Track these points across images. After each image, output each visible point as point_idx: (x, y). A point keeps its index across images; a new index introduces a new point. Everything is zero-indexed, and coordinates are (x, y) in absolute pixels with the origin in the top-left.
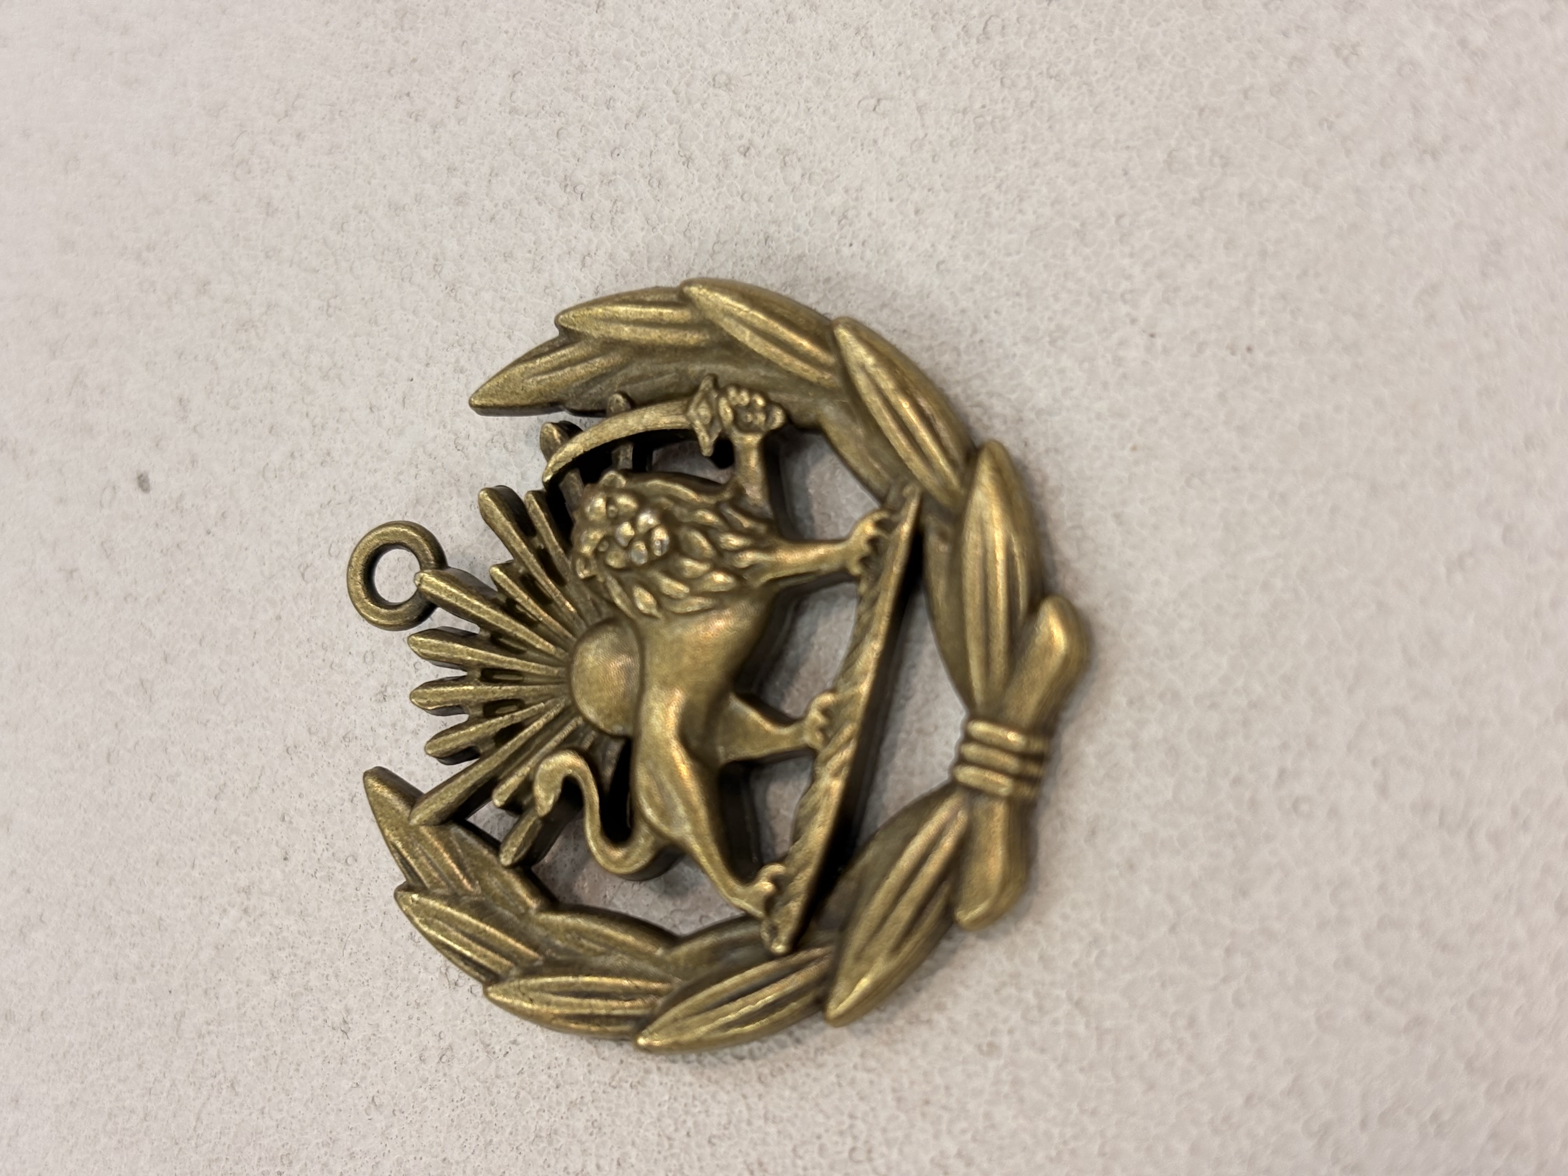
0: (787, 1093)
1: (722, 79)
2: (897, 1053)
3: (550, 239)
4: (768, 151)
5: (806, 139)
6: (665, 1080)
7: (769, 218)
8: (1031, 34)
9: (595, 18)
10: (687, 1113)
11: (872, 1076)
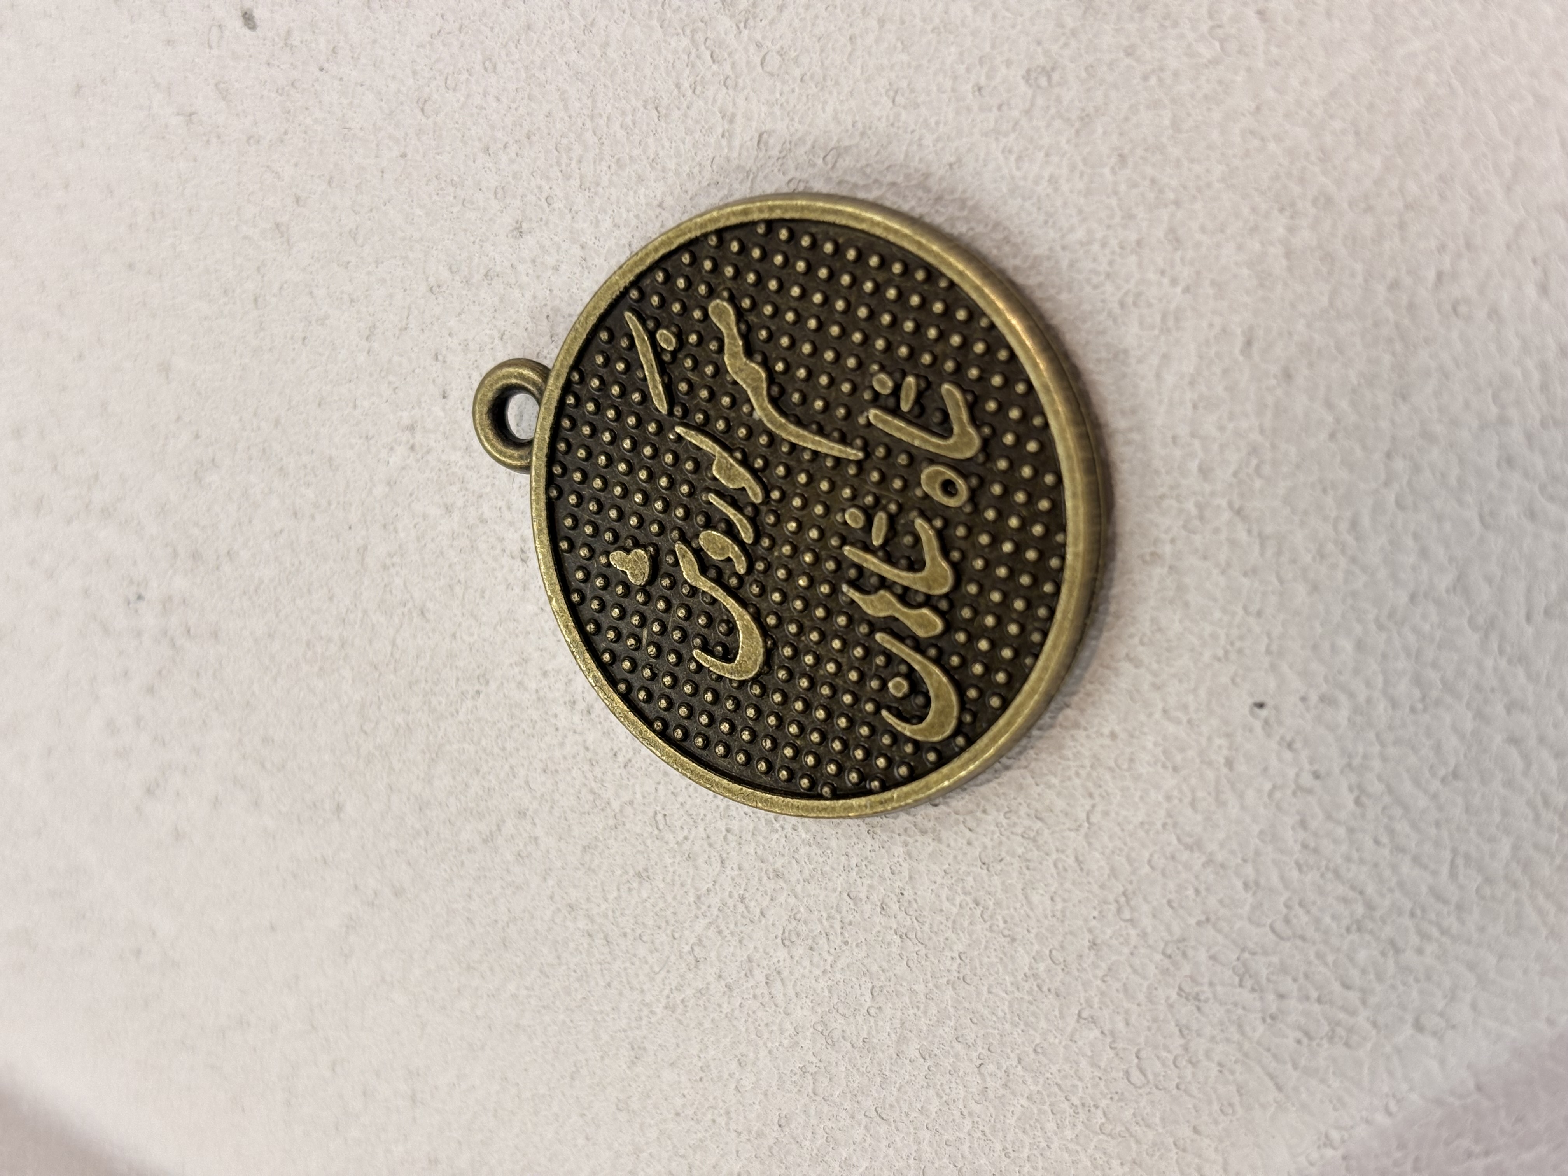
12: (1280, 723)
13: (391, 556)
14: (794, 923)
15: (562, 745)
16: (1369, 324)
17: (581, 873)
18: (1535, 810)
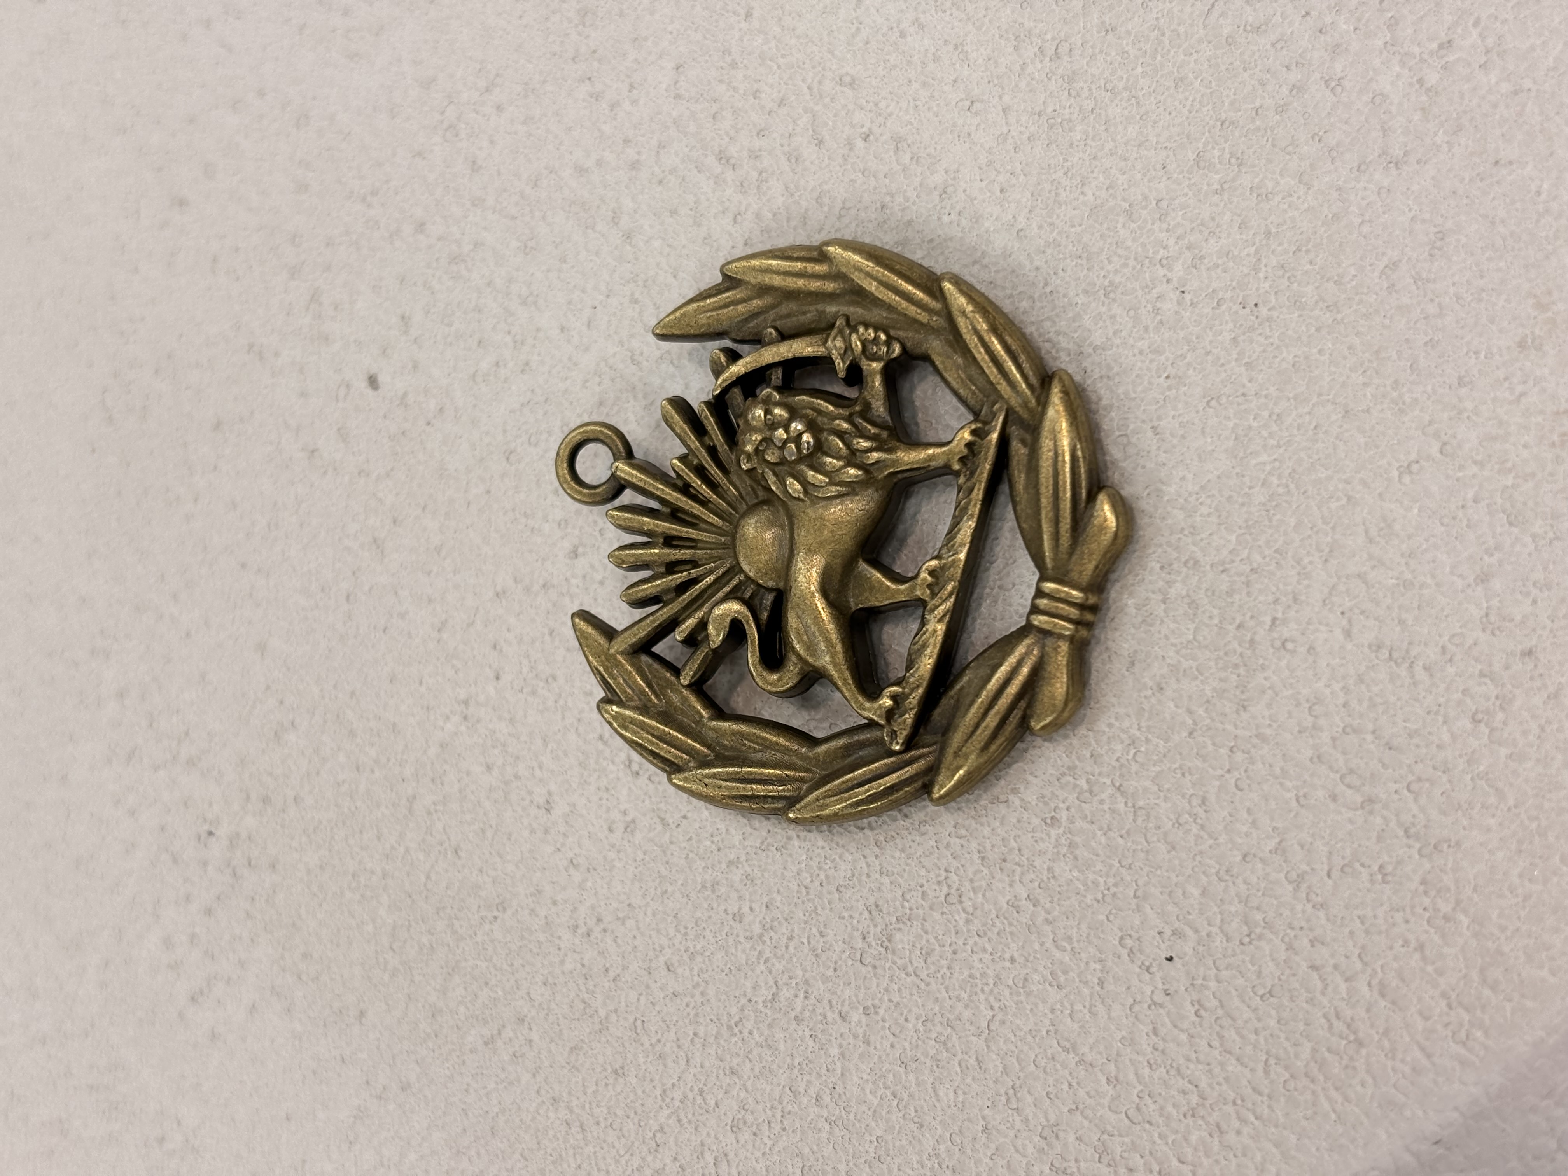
0: (897, 854)
1: (848, 79)
2: (982, 825)
3: (708, 200)
4: (884, 137)
5: (914, 131)
6: (803, 844)
7: (884, 190)
8: (1093, 57)
9: (744, 25)
10: (820, 869)
11: (962, 841)
12: (1141, 951)
13: (434, 803)
14: (743, 1112)
15: (562, 962)
16: (1221, 654)
17: (566, 1071)
18: (1329, 1021)
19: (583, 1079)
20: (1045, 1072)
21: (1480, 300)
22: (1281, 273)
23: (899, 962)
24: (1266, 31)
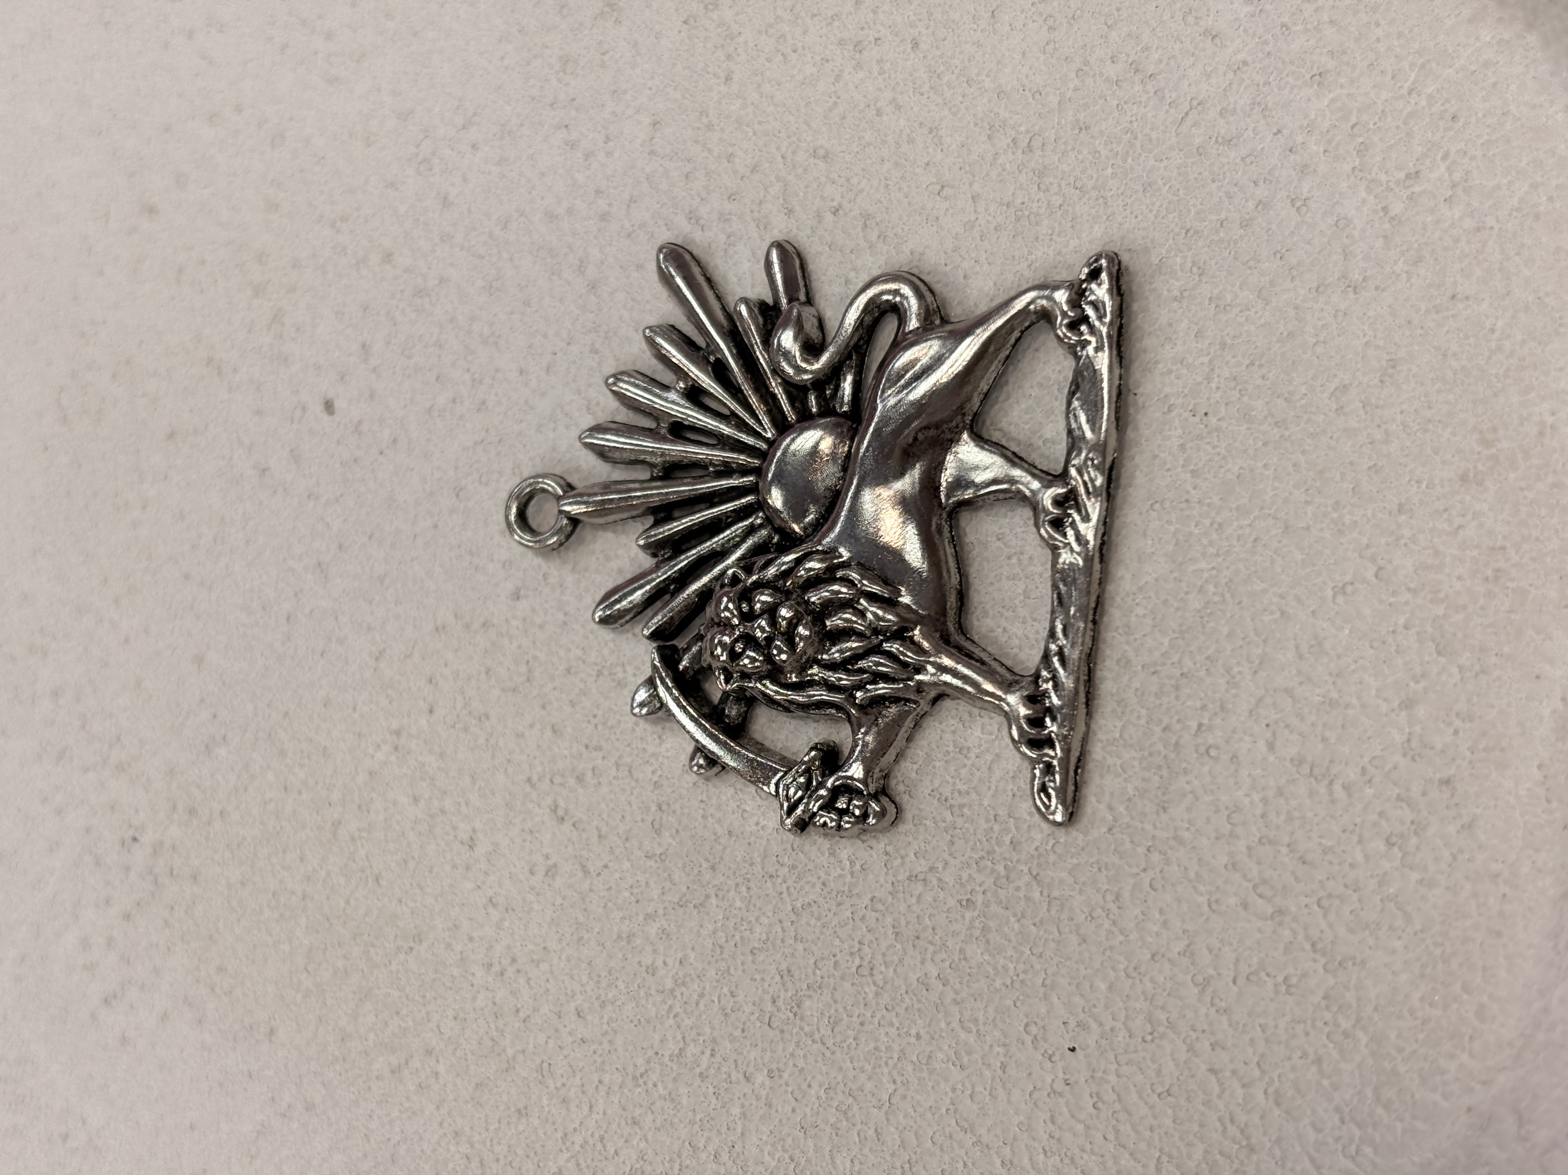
12: (1045, 1040)
13: (359, 830)
14: (642, 1162)
15: (474, 999)
16: (1146, 753)
17: (469, 1106)
18: (1223, 1124)
19: (486, 1116)
20: (941, 1149)
21: (1426, 431)
22: (1233, 384)
23: (807, 1029)
24: (1236, 145)
